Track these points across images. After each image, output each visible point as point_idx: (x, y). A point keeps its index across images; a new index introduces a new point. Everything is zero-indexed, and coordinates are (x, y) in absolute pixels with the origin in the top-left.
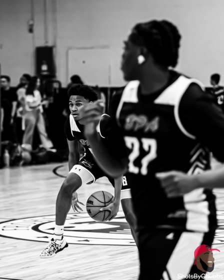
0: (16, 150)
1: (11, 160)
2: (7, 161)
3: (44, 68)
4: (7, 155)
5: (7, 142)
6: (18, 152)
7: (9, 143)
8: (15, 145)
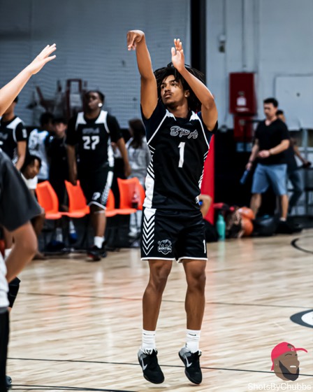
0: (233, 216)
1: (226, 231)
2: (222, 232)
3: (241, 102)
4: (221, 222)
5: (221, 205)
6: (236, 219)
7: (223, 207)
8: (232, 209)
